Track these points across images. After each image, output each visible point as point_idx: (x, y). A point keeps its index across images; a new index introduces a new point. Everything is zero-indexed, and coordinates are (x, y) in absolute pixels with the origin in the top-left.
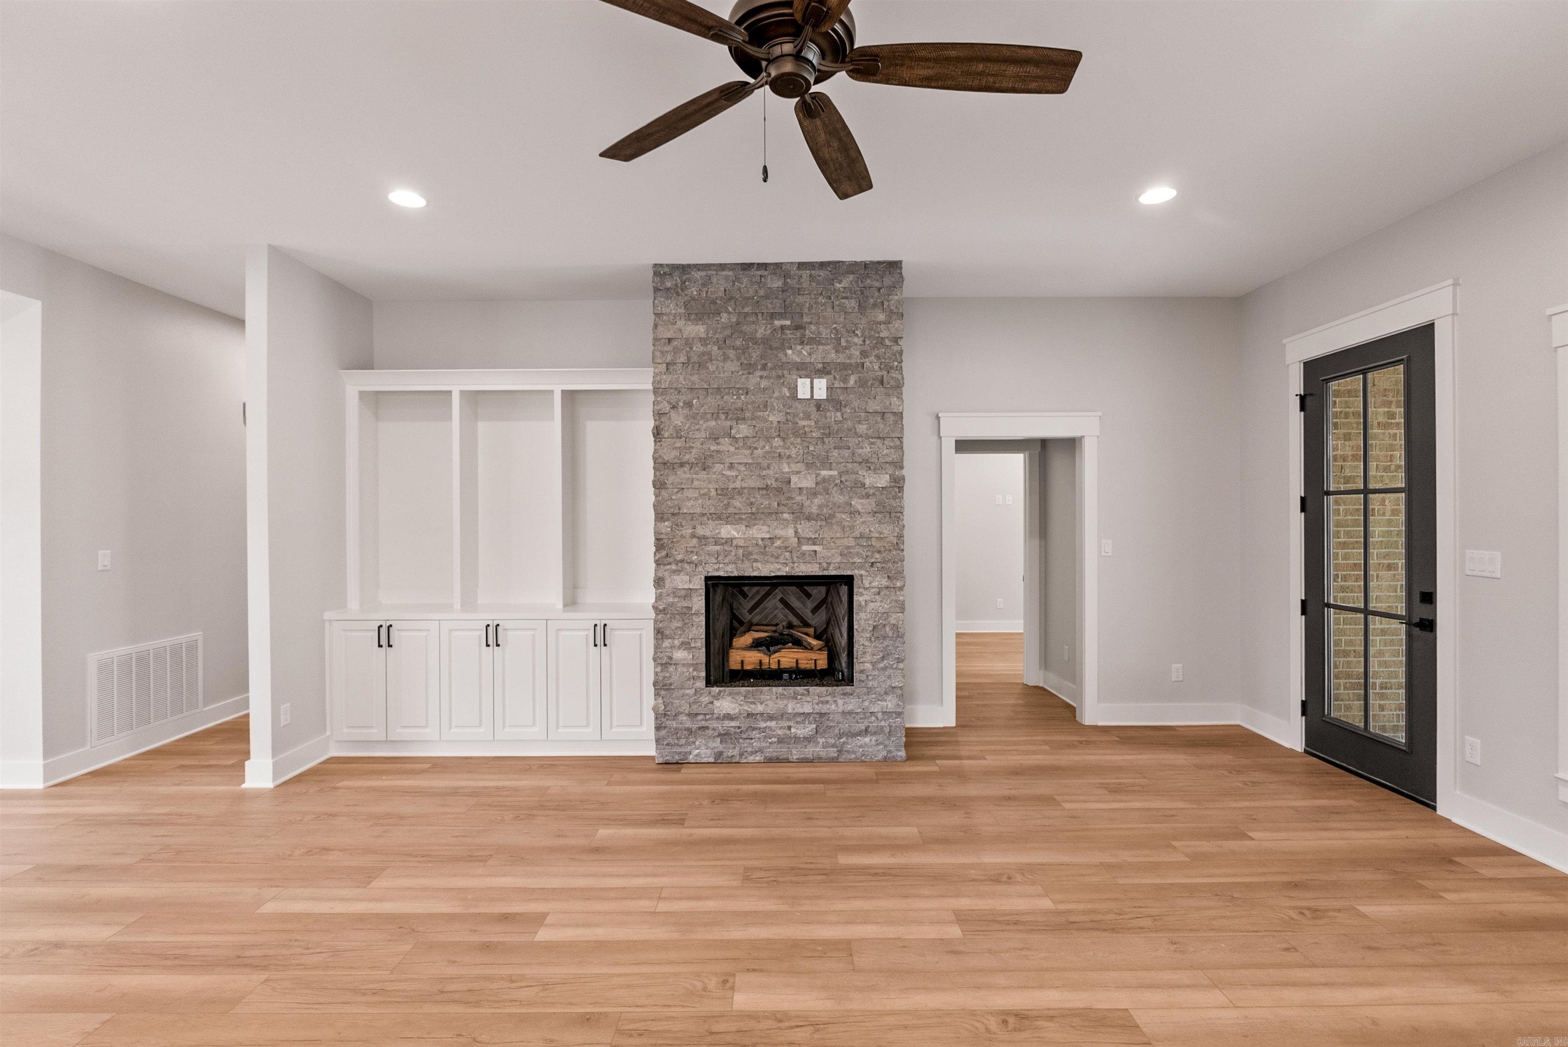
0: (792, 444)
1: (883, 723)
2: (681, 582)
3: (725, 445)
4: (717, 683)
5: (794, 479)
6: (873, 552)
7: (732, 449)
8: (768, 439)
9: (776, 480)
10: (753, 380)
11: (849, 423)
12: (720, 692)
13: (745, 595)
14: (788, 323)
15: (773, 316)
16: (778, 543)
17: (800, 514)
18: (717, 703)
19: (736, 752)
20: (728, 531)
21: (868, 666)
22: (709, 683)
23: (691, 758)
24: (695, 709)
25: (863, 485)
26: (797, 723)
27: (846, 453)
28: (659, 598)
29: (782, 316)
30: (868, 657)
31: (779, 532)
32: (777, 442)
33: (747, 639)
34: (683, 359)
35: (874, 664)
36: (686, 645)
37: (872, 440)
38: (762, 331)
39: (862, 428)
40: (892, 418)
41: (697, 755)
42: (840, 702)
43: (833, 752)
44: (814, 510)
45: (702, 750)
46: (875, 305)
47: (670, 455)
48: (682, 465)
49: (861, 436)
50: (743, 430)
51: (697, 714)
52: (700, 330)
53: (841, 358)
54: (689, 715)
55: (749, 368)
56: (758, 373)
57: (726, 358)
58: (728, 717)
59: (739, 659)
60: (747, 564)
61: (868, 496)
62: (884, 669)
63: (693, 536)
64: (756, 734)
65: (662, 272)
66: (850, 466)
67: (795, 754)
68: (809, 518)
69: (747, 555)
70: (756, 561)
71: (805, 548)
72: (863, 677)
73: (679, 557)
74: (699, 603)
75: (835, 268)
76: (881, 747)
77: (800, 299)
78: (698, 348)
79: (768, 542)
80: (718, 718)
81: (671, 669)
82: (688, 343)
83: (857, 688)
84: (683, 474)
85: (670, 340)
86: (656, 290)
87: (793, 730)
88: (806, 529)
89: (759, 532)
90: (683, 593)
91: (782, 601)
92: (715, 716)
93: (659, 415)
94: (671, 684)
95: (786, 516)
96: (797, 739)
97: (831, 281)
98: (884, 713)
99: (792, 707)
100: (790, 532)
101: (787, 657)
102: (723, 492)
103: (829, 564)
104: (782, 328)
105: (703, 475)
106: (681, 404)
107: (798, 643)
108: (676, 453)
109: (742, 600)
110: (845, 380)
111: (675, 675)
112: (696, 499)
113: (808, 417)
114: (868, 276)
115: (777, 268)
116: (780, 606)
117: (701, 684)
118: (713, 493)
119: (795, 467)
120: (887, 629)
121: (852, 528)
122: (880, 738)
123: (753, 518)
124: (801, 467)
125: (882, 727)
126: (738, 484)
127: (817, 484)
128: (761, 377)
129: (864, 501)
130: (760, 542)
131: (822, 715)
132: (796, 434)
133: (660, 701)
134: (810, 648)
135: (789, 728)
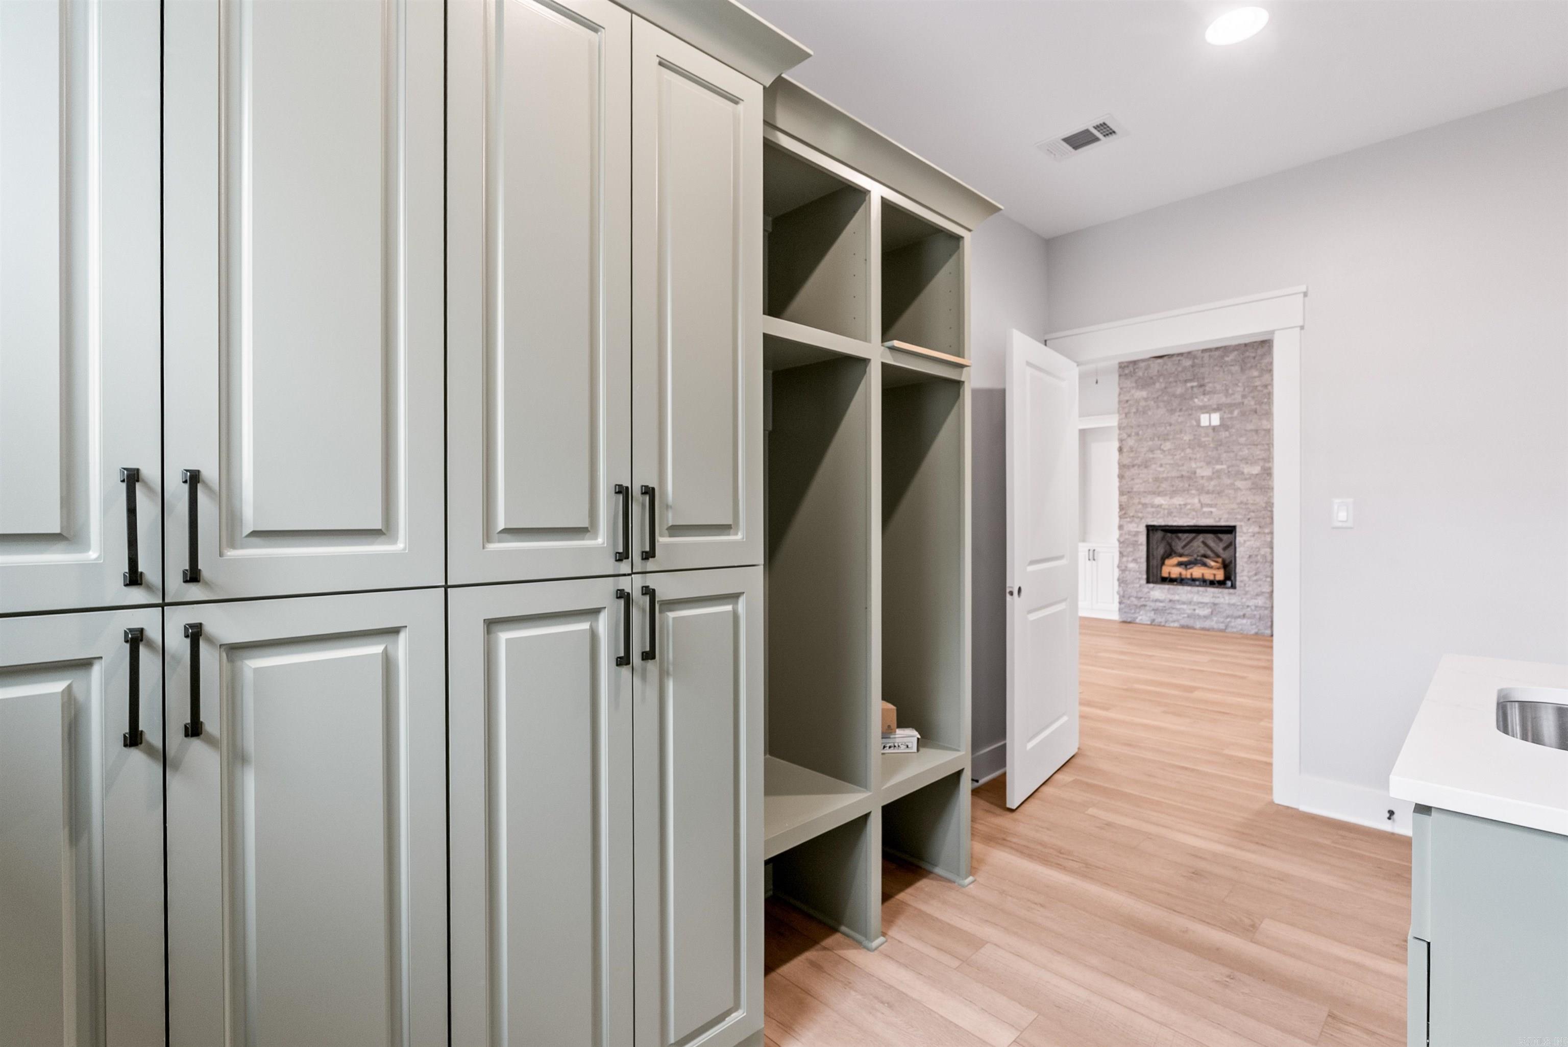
0: (1198, 451)
1: (1255, 613)
2: (1132, 527)
3: (1158, 454)
4: (1154, 582)
5: (1198, 471)
6: (1250, 512)
7: (1161, 456)
8: (1183, 450)
9: (1188, 472)
10: (1174, 418)
11: (1234, 438)
12: (1153, 587)
13: (1179, 539)
14: (1195, 384)
15: (1186, 381)
16: (1189, 507)
17: (1202, 490)
18: (1152, 593)
19: (1163, 620)
20: (1158, 500)
21: (1246, 578)
22: (1148, 582)
23: (1138, 621)
24: (1140, 595)
25: (1243, 473)
26: (1200, 607)
27: (1232, 455)
28: (1121, 535)
29: (1191, 381)
30: (1245, 573)
31: (1189, 501)
32: (1188, 451)
33: (1175, 560)
34: (1134, 410)
35: (1250, 577)
36: (1135, 560)
37: (1249, 447)
38: (1179, 390)
39: (1242, 440)
40: (1263, 433)
41: (1141, 619)
42: (1227, 598)
43: (1222, 626)
44: (1211, 488)
45: (1143, 617)
46: (1251, 367)
47: (1127, 461)
48: (1133, 466)
49: (1242, 444)
50: (1167, 446)
51: (1141, 598)
52: (1144, 394)
53: (1229, 401)
54: (1136, 597)
55: (1172, 411)
56: (1177, 414)
57: (1158, 407)
58: (1157, 601)
59: (1168, 571)
60: (1170, 518)
61: (1246, 479)
62: (1256, 581)
63: (1139, 503)
64: (1174, 611)
65: (1122, 366)
66: (1234, 462)
67: (1198, 625)
68: (1208, 493)
69: (1170, 513)
70: (1175, 516)
71: (1205, 509)
72: (1242, 585)
73: (1131, 514)
74: (1143, 539)
75: (1225, 350)
76: (1254, 627)
77: (1202, 370)
78: (1143, 403)
79: (1183, 506)
80: (1153, 601)
81: (1127, 573)
82: (1137, 401)
83: (1239, 590)
84: (1134, 471)
85: (1127, 401)
86: (1120, 376)
87: (1197, 611)
88: (1206, 499)
89: (1178, 501)
90: (1134, 533)
91: (1204, 543)
92: (1151, 599)
93: (1121, 441)
94: (1126, 581)
95: (1193, 492)
96: (1199, 617)
97: (1222, 357)
98: (1256, 607)
99: (1196, 598)
100: (1196, 500)
101: (1197, 572)
102: (1156, 480)
103: (1220, 519)
104: (1192, 387)
105: (1145, 471)
106: (1133, 434)
107: (1205, 565)
108: (1130, 460)
109: (1177, 541)
110: (1231, 412)
111: (1129, 576)
112: (1141, 484)
113: (1207, 435)
114: (1247, 351)
115: (1189, 354)
116: (1202, 545)
117: (1144, 581)
118: (1151, 480)
119: (1199, 464)
120: (1259, 557)
121: (1235, 498)
122: (1254, 621)
123: (1174, 493)
124: (1202, 464)
125: (1255, 615)
126: (1165, 475)
127: (1213, 473)
128: (1179, 416)
129: (1244, 482)
130: (1178, 506)
131: (1215, 604)
132: (1200, 445)
133: (1121, 589)
134: (1211, 567)
135: (1194, 610)
